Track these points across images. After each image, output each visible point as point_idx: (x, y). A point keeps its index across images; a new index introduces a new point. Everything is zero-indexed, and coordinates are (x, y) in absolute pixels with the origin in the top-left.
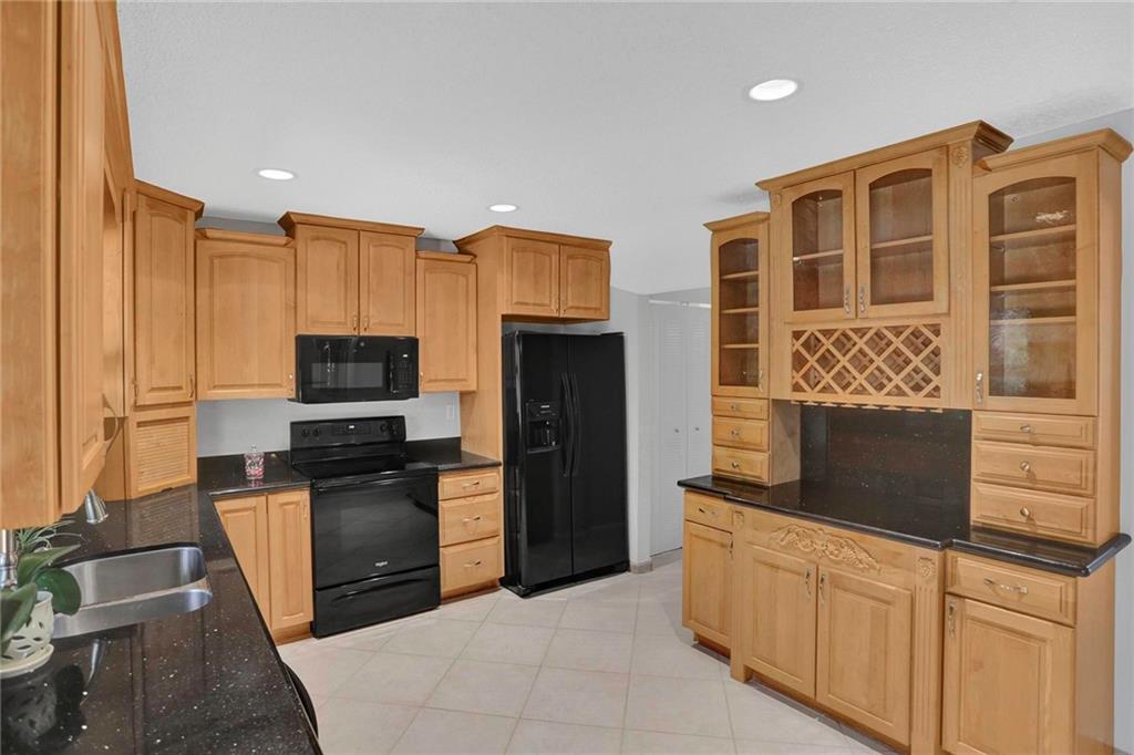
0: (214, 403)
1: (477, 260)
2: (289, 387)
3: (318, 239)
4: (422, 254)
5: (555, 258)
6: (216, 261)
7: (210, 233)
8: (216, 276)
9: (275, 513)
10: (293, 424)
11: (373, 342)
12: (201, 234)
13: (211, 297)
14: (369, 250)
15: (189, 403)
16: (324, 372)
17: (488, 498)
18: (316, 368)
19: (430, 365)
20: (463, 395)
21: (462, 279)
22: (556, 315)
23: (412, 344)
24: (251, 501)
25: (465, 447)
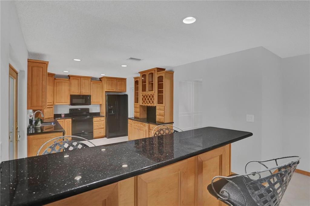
0: (57, 105)
1: (102, 82)
2: (69, 102)
3: (74, 79)
4: (92, 81)
5: (115, 81)
6: (57, 83)
7: (56, 79)
8: (57, 86)
9: (66, 122)
10: (70, 109)
11: (83, 96)
12: (55, 79)
13: (56, 89)
14: (83, 81)
15: (53, 105)
16: (75, 101)
17: (102, 122)
18: (74, 100)
19: (93, 99)
20: (100, 105)
21: (99, 85)
22: (115, 91)
23: (90, 96)
24: (62, 120)
25: (101, 114)
